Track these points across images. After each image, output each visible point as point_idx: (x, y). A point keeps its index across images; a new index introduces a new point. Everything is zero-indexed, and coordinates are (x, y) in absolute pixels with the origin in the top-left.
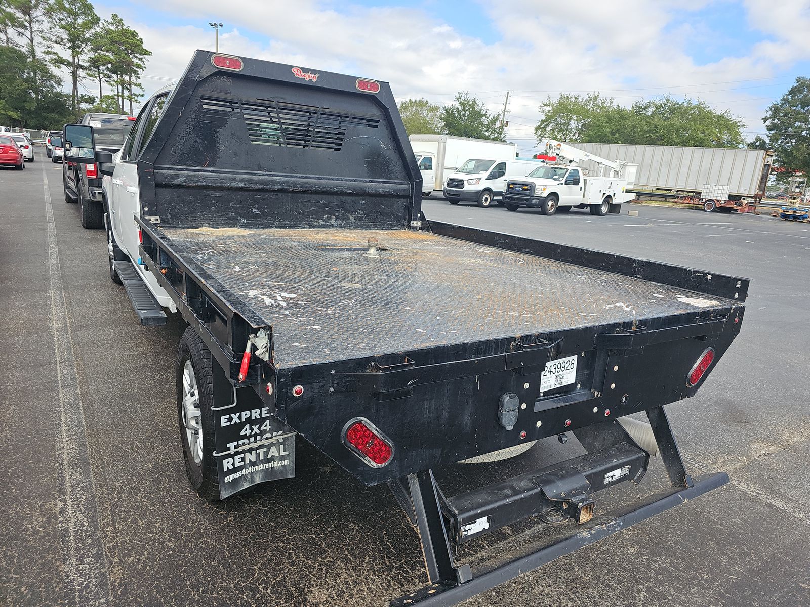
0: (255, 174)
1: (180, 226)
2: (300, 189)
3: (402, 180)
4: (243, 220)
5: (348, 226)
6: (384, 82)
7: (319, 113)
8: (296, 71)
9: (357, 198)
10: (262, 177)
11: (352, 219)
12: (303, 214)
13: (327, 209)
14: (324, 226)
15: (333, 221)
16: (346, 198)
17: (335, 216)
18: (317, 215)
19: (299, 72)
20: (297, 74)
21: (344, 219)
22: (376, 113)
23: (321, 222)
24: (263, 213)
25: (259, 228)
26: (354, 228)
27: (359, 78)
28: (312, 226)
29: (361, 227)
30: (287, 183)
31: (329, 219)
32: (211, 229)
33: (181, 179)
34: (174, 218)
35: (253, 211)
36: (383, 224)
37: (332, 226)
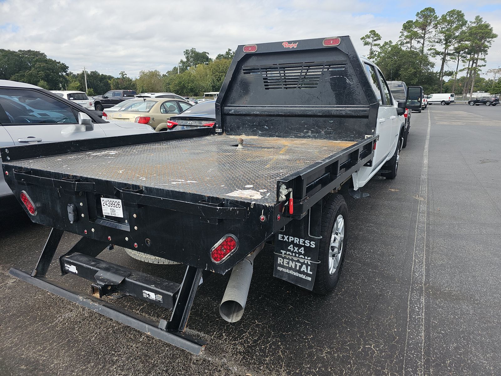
0: (266, 107)
1: (233, 134)
2: (288, 114)
3: (364, 105)
4: (260, 132)
5: (320, 137)
6: (344, 36)
7: (303, 66)
8: (284, 44)
9: (326, 119)
10: (268, 108)
11: (323, 132)
12: (291, 129)
13: (306, 126)
14: (304, 137)
15: (310, 134)
16: (319, 119)
17: (312, 131)
18: (300, 130)
19: (286, 44)
20: (285, 46)
21: (317, 133)
22: (343, 59)
23: (302, 134)
24: (269, 128)
25: (267, 137)
26: (324, 139)
27: (324, 38)
28: (297, 137)
29: (330, 138)
30: (282, 110)
31: (307, 132)
32: (246, 136)
33: (233, 111)
34: (231, 130)
35: (265, 127)
36: (347, 137)
37: (309, 137)
